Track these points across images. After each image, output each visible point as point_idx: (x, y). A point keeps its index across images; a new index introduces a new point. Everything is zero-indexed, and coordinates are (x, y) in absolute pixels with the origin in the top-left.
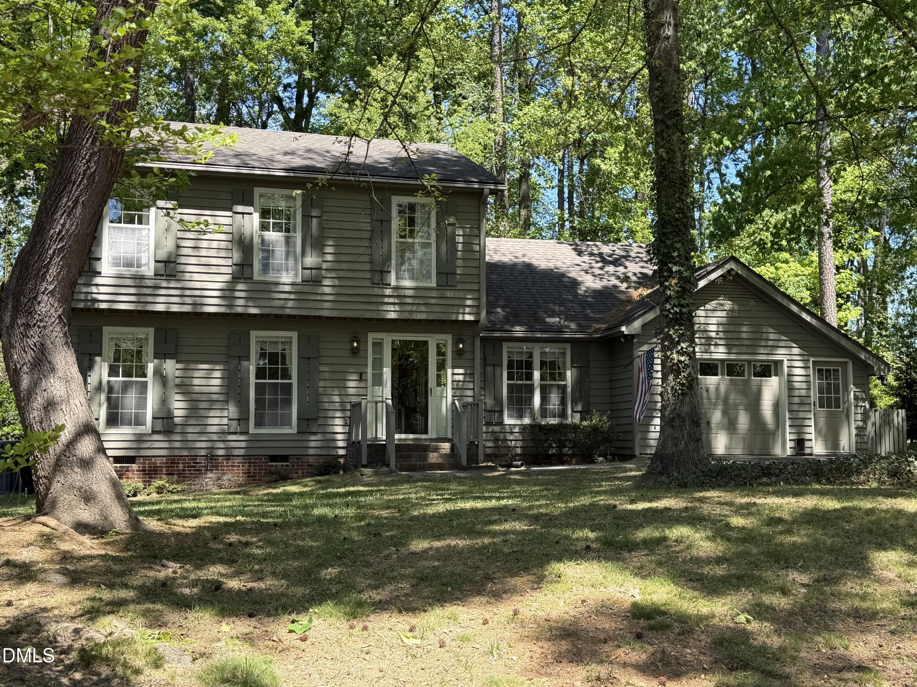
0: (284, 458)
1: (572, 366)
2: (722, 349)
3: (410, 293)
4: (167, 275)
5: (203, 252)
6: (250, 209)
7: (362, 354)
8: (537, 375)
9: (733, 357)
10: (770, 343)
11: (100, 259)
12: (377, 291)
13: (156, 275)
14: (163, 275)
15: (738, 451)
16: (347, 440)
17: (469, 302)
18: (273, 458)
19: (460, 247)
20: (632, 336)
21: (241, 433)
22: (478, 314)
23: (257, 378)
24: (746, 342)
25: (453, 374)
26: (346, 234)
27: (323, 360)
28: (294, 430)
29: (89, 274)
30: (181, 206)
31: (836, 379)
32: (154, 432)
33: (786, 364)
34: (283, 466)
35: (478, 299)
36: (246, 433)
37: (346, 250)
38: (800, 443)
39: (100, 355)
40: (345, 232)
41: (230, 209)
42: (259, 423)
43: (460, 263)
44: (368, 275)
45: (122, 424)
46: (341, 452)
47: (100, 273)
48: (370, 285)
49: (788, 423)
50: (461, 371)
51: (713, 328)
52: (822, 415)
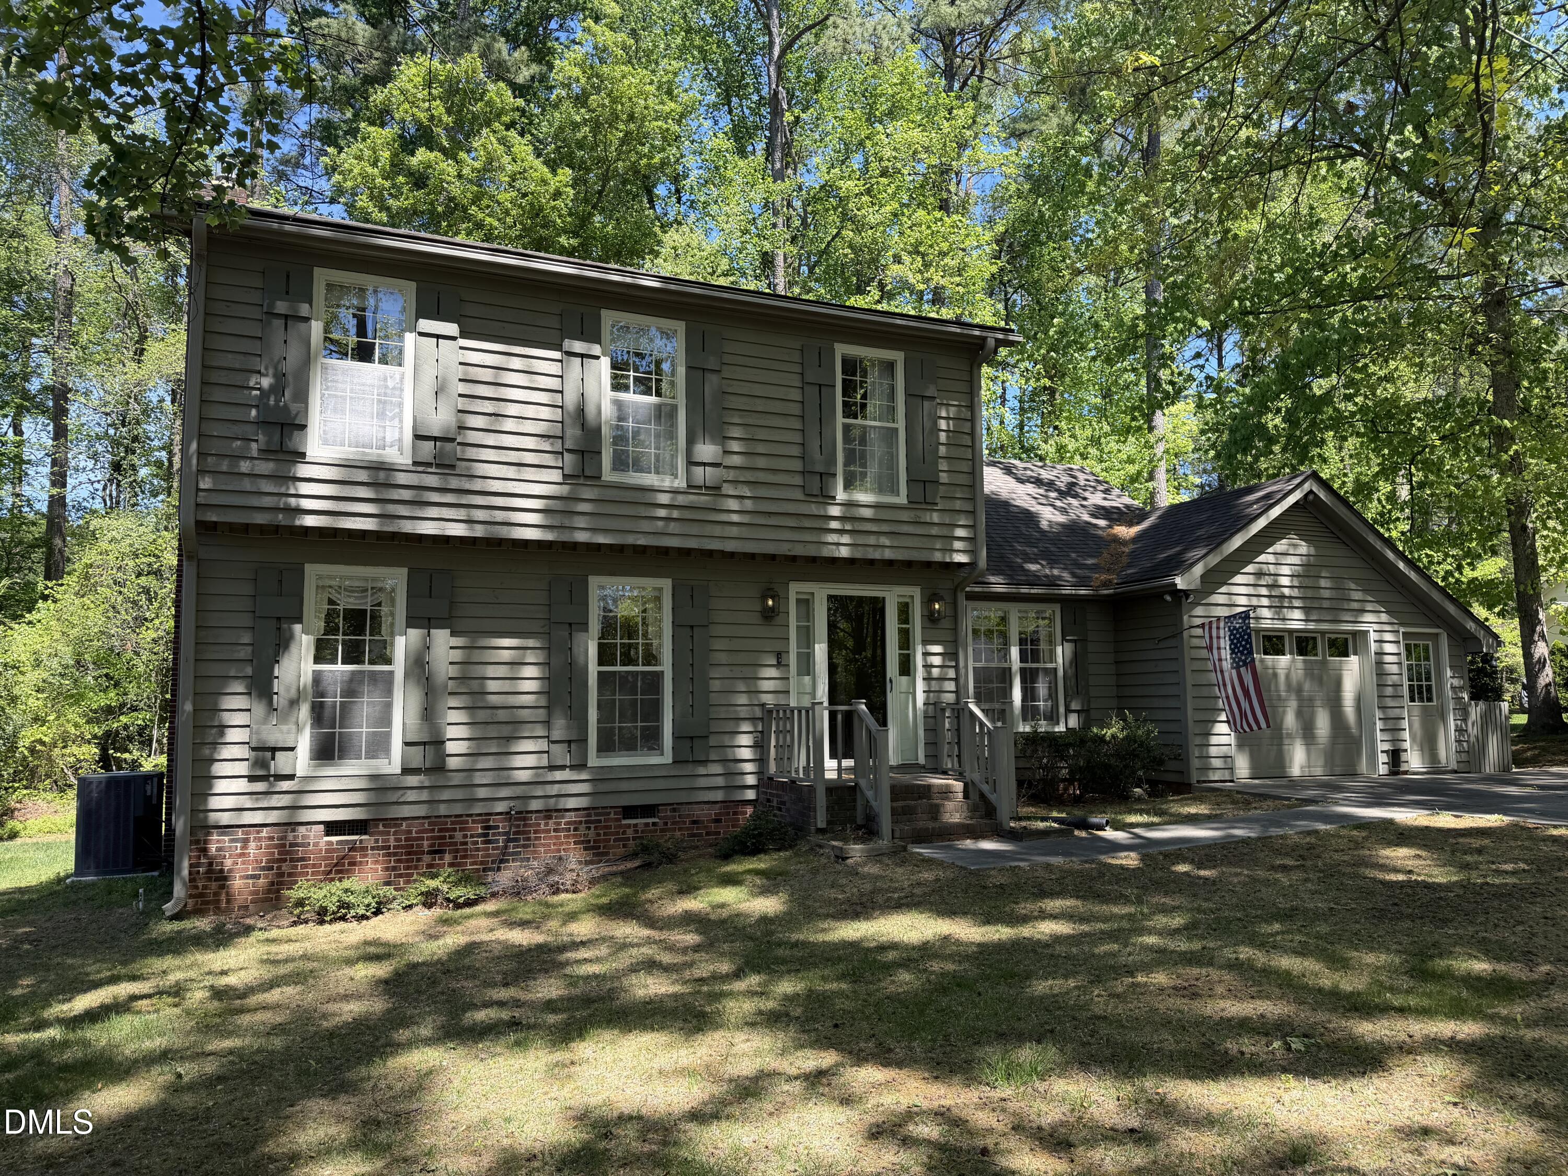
0: (648, 810)
1: (1063, 639)
2: (1297, 614)
3: (867, 513)
4: (438, 466)
5: (509, 425)
6: (596, 350)
7: (779, 620)
8: (1015, 652)
9: (1311, 626)
10: (1355, 605)
11: (303, 427)
12: (814, 509)
13: (415, 463)
14: (429, 465)
15: (1318, 771)
16: (759, 773)
17: (960, 533)
18: (630, 811)
19: (943, 437)
20: (1186, 593)
21: (572, 767)
22: (972, 552)
23: (600, 664)
24: (1326, 604)
25: (926, 654)
26: (760, 405)
27: (716, 630)
28: (668, 758)
29: (281, 456)
30: (464, 334)
31: (1427, 658)
32: (406, 771)
33: (1373, 636)
34: (647, 825)
35: (972, 527)
36: (581, 766)
37: (762, 434)
38: (1395, 756)
39: (299, 620)
40: (758, 401)
41: (558, 347)
42: (605, 747)
43: (943, 465)
44: (798, 480)
45: (340, 758)
46: (751, 795)
47: (303, 455)
48: (802, 497)
49: (1379, 725)
50: (937, 649)
51: (1285, 581)
52: (1416, 712)
